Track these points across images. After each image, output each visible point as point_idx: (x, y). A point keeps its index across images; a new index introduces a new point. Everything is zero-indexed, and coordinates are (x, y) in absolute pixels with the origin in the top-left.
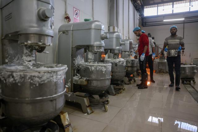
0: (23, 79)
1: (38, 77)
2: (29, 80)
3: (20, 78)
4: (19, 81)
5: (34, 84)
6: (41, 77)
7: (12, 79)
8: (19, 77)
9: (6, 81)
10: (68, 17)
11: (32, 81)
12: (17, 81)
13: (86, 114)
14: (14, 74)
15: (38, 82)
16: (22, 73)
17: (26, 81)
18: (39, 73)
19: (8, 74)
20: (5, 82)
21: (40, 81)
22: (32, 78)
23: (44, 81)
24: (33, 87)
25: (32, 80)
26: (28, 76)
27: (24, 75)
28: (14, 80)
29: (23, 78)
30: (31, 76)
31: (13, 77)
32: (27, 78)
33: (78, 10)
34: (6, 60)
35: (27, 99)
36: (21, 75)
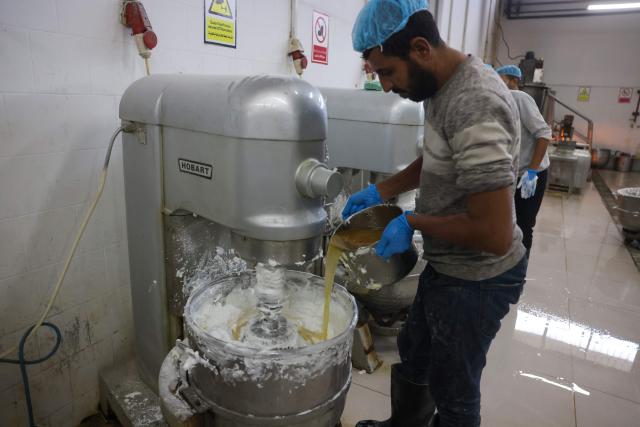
0: (270, 374)
1: (307, 366)
2: (286, 377)
3: (263, 372)
4: (258, 379)
5: (297, 384)
6: (313, 365)
7: (241, 372)
8: (260, 368)
9: (219, 370)
10: (298, 51)
11: (291, 378)
12: (254, 378)
13: (363, 372)
14: (247, 362)
15: (306, 377)
16: (268, 362)
17: (277, 378)
18: (310, 355)
19: (227, 358)
20: (217, 373)
21: (309, 374)
22: (291, 370)
23: (318, 371)
24: (293, 390)
25: (292, 374)
26: (283, 368)
27: (273, 364)
28: (246, 374)
29: (269, 371)
30: (291, 366)
31: (242, 367)
32: (281, 372)
33: (325, 17)
34: (178, 272)
35: (277, 417)
36: (264, 366)
